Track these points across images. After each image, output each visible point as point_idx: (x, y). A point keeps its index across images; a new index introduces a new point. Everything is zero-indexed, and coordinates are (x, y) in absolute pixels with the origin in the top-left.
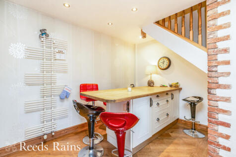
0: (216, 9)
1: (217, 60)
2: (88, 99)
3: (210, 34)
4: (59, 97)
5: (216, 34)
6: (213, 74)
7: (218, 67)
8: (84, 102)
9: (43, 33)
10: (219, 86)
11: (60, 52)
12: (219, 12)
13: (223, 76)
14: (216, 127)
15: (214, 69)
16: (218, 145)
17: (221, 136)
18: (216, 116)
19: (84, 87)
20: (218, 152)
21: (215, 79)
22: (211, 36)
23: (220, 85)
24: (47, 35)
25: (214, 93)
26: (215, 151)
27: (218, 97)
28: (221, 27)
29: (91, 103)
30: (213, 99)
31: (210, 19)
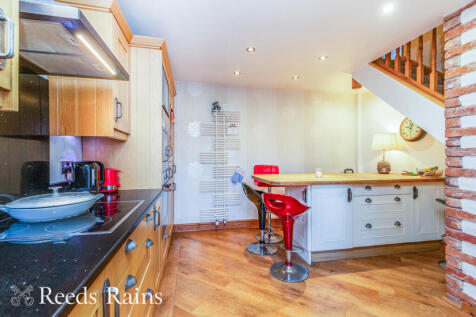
0: (457, 39)
1: (459, 127)
2: (261, 184)
3: (448, 83)
4: (229, 180)
5: (457, 82)
6: (453, 152)
7: (461, 139)
8: (255, 187)
9: (216, 107)
10: (463, 173)
11: (233, 126)
12: (463, 43)
13: (469, 155)
14: (457, 244)
15: (455, 143)
16: (461, 275)
17: (466, 258)
18: (458, 224)
19: (259, 169)
20: (461, 287)
21: (457, 159)
22: (450, 86)
23: (464, 171)
24: (219, 108)
25: (455, 183)
26: (456, 285)
27: (461, 191)
28: (465, 70)
29: (265, 190)
30: (453, 195)
31: (449, 56)
